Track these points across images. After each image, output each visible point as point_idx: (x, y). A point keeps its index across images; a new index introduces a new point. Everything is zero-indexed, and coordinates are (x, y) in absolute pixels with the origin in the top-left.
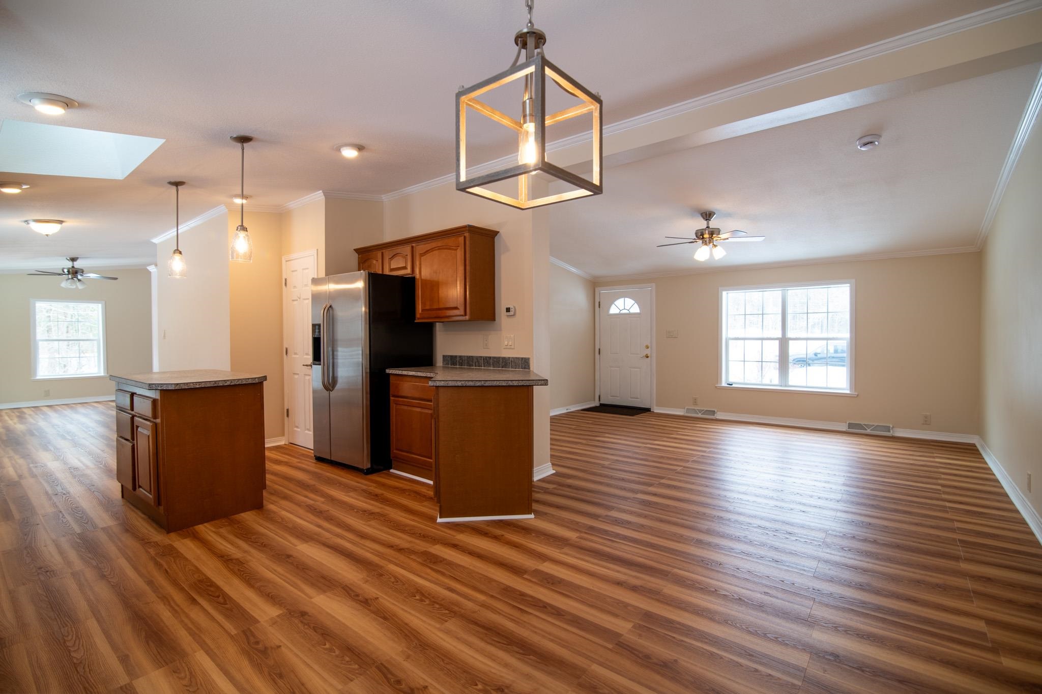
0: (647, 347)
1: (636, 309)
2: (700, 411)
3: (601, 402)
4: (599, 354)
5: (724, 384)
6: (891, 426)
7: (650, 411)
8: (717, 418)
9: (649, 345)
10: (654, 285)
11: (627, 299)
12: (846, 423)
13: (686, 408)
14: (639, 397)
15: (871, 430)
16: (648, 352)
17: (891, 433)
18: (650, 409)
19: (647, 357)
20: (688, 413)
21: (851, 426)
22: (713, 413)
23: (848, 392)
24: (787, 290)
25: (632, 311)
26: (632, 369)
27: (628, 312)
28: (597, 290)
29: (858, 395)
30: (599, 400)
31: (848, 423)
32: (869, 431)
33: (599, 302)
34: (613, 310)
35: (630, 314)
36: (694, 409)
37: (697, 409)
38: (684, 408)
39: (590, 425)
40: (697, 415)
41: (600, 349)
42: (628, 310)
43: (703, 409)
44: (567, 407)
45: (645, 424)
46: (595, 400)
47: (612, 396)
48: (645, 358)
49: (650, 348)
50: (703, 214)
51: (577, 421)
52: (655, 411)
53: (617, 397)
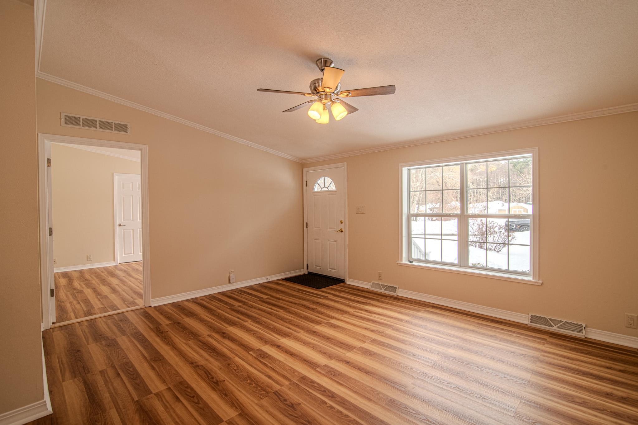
0: (342, 222)
1: (333, 187)
2: (384, 286)
3: (309, 271)
4: (307, 227)
5: (405, 261)
6: (584, 325)
7: (344, 282)
8: (398, 294)
9: (343, 221)
11: (326, 178)
12: (529, 315)
13: (372, 282)
14: (336, 268)
15: (558, 327)
16: (342, 226)
17: (584, 334)
18: (344, 280)
19: (342, 231)
20: (373, 287)
21: (534, 319)
22: (394, 289)
23: (530, 278)
24: (466, 164)
25: (330, 189)
26: (330, 242)
27: (327, 190)
28: (304, 170)
29: (542, 283)
30: (307, 269)
31: (530, 315)
32: (555, 329)
33: (306, 182)
34: (316, 189)
35: (328, 191)
36: (379, 284)
37: (381, 284)
38: (370, 282)
39: (259, 302)
40: (381, 290)
41: (307, 223)
42: (327, 188)
43: (386, 285)
44: (267, 277)
45: (314, 302)
46: (304, 269)
47: (316, 266)
48: (340, 232)
49: (343, 223)
50: (318, 62)
51: (255, 296)
52: (348, 283)
53: (320, 267)
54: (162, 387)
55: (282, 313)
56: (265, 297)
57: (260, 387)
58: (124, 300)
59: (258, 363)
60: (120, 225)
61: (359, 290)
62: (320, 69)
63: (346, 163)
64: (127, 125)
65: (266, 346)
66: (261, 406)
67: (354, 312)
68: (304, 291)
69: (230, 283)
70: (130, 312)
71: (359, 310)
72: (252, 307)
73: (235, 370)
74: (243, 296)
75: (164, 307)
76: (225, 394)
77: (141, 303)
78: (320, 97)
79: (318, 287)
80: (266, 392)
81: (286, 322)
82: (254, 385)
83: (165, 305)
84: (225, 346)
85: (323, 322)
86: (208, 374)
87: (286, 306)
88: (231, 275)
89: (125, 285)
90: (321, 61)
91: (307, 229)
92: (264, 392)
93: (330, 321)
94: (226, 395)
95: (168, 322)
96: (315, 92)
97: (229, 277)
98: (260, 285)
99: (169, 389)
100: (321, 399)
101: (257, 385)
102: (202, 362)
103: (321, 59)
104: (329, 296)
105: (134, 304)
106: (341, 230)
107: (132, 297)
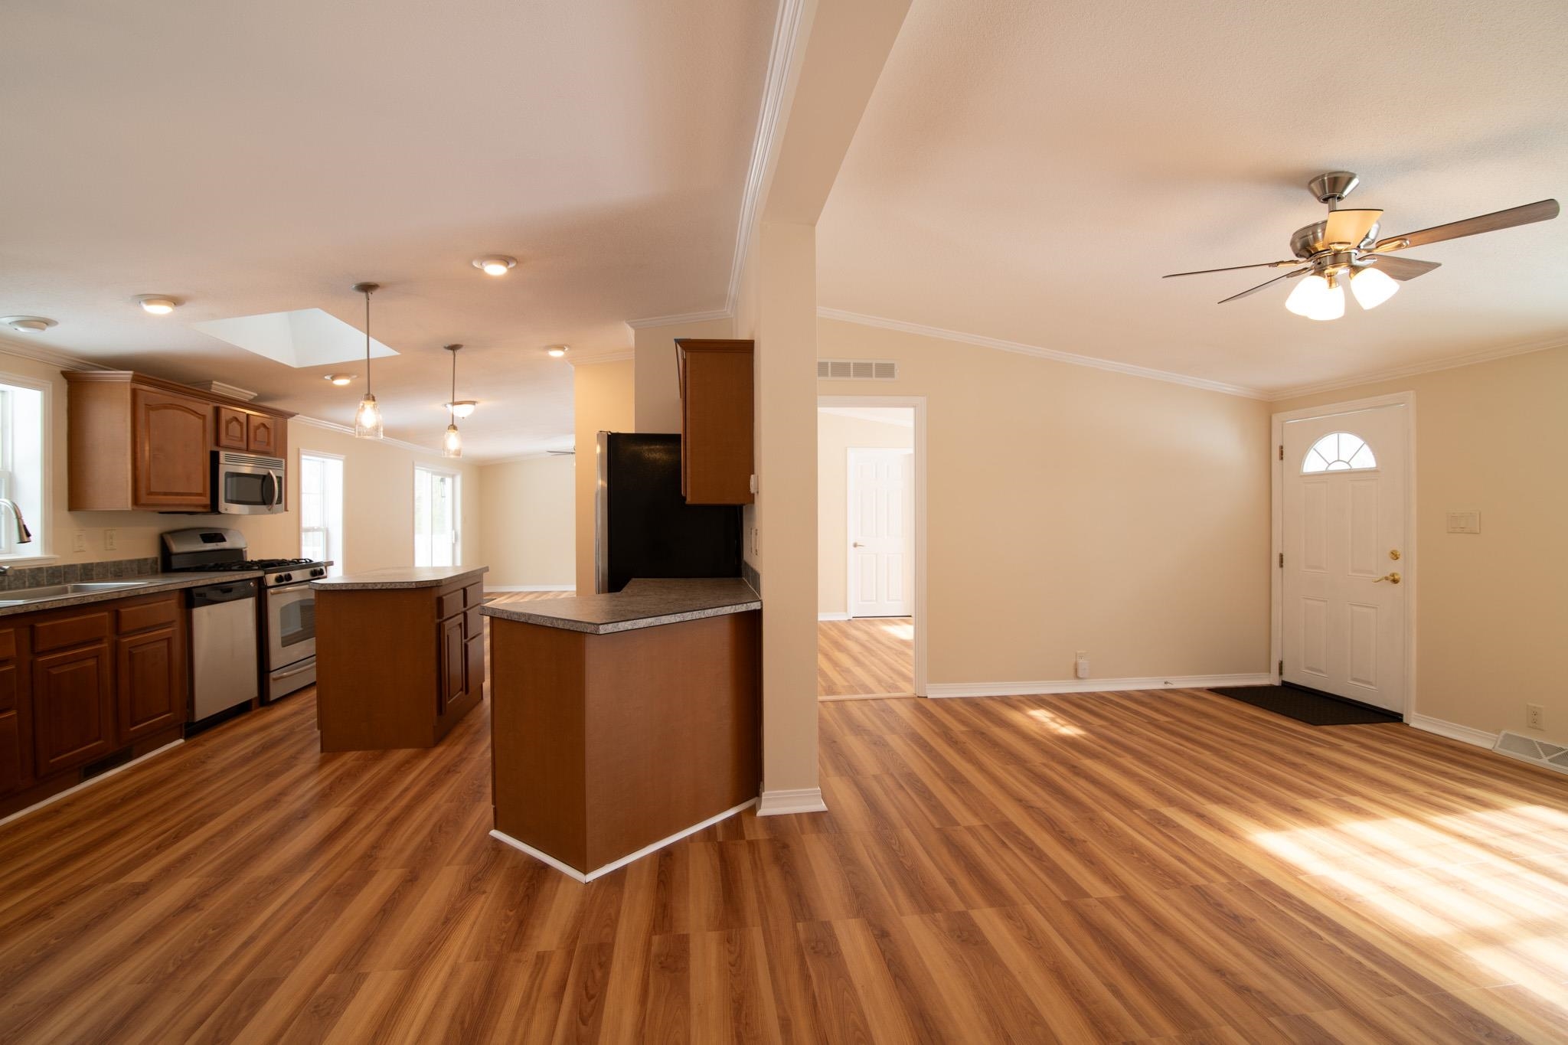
1: (1366, 459)
2: (1548, 750)
3: (1285, 679)
4: (1281, 566)
7: (1401, 720)
9: (1400, 550)
10: (1411, 395)
11: (1344, 437)
13: (1504, 732)
14: (1372, 681)
16: (1395, 568)
18: (1401, 716)
19: (1395, 581)
20: (1508, 748)
25: (1356, 465)
26: (1354, 608)
27: (1348, 467)
28: (1276, 419)
30: (1281, 673)
33: (1282, 447)
34: (1313, 464)
35: (1352, 472)
37: (1540, 744)
38: (1498, 732)
39: (1149, 726)
40: (1538, 760)
41: (1281, 556)
42: (1348, 463)
43: (1558, 746)
44: (1167, 679)
45: (1298, 751)
46: (1270, 672)
47: (1308, 668)
48: (1389, 582)
49: (1401, 558)
50: (1312, 185)
51: (1137, 713)
52: (1412, 725)
53: (1321, 672)
54: (974, 822)
55: (1208, 757)
56: (1162, 718)
57: (1162, 870)
58: (879, 681)
59: (1156, 833)
60: (855, 545)
61: (1453, 747)
62: (1318, 198)
63: (1412, 392)
64: (893, 364)
65: (1171, 809)
66: (1165, 898)
67: (1426, 794)
68: (1269, 722)
69: (1077, 677)
70: (895, 701)
71: (1444, 792)
72: (1131, 732)
73: (1106, 831)
74: (1108, 708)
75: (949, 702)
76: (1090, 861)
77: (909, 691)
78: (1319, 263)
79: (1314, 721)
80: (1173, 880)
81: (1220, 777)
82: (1148, 863)
83: (950, 699)
84: (1079, 789)
85: (1322, 796)
86: (1054, 824)
87: (1217, 746)
88: (1080, 661)
89: (873, 656)
90: (1323, 180)
91: (1280, 569)
92: (1170, 880)
93: (1345, 798)
94: (1092, 863)
95: (963, 729)
96: (1307, 254)
97: (1076, 664)
98: (1150, 693)
99: (986, 826)
100: (1307, 928)
101: (1154, 865)
102: (1039, 804)
103: (1323, 176)
104: (1347, 746)
105: (897, 689)
106: (1392, 578)
107: (891, 677)
